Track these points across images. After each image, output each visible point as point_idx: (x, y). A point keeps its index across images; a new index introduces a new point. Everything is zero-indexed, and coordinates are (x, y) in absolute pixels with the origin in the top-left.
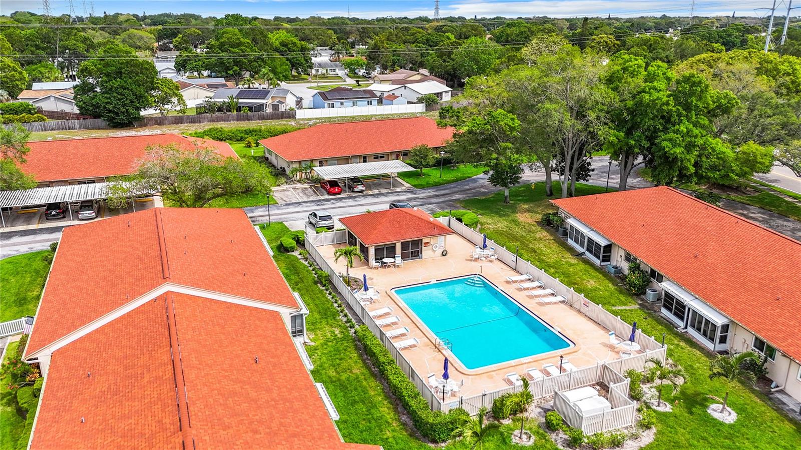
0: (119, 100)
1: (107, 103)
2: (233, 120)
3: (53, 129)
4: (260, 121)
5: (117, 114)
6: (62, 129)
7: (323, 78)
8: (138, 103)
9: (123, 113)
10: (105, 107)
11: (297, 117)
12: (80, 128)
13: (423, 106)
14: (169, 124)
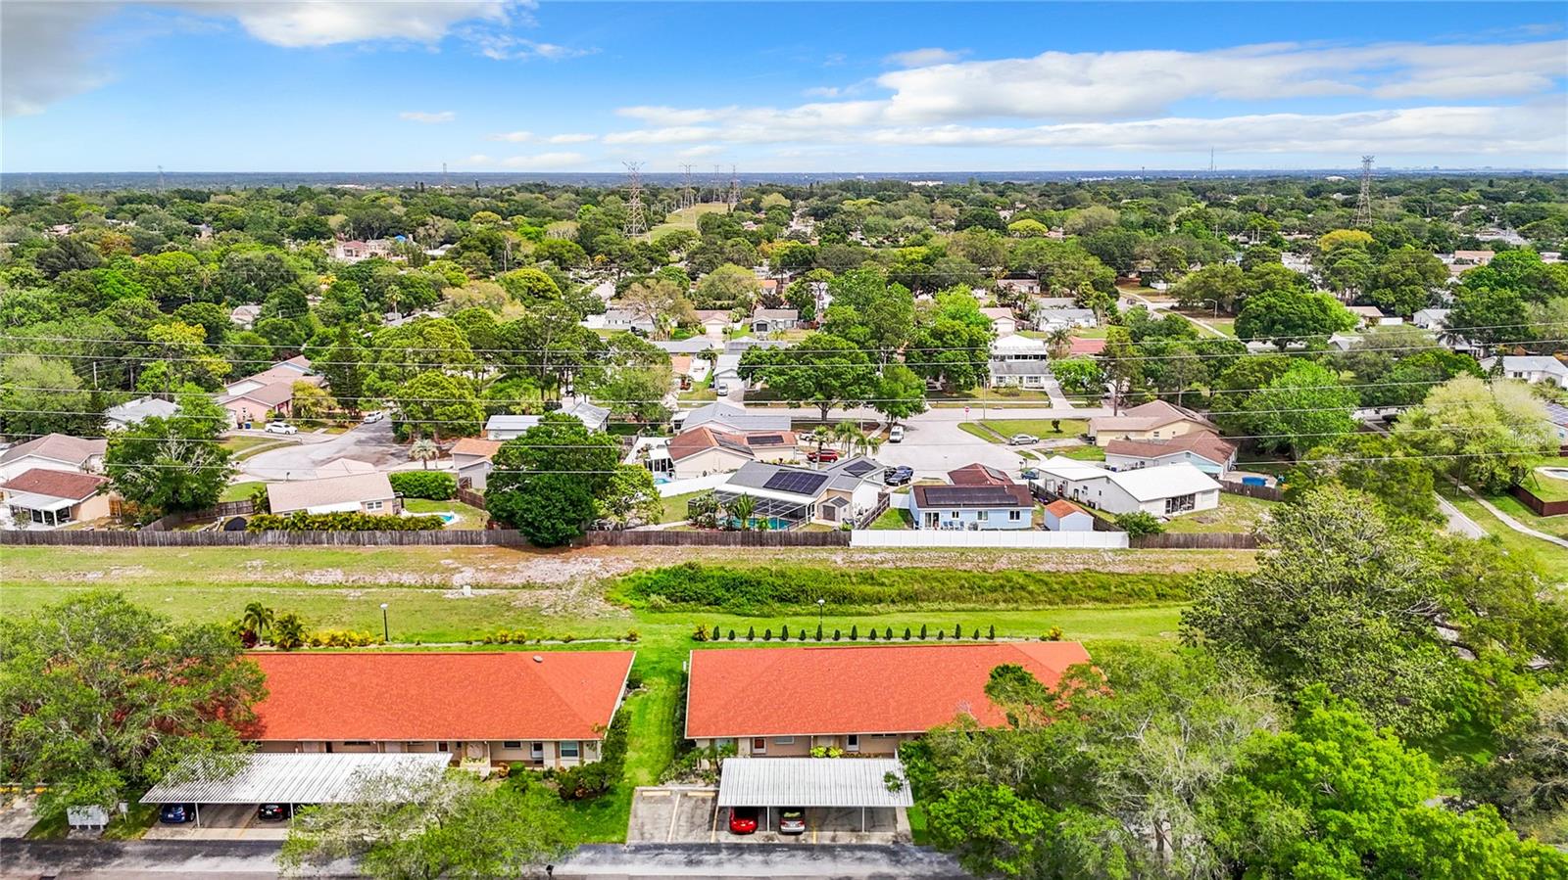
0: (543, 507)
1: (527, 510)
2: (735, 544)
3: (448, 543)
4: (783, 548)
5: (538, 529)
6: (462, 543)
7: (1008, 395)
8: (574, 512)
9: (547, 528)
10: (522, 517)
11: (852, 544)
12: (487, 543)
13: (1124, 537)
14: (626, 544)
